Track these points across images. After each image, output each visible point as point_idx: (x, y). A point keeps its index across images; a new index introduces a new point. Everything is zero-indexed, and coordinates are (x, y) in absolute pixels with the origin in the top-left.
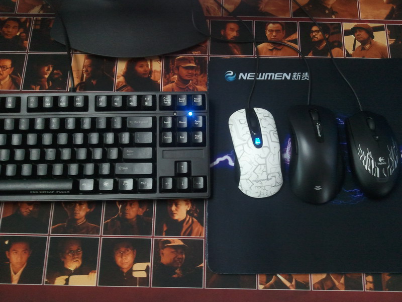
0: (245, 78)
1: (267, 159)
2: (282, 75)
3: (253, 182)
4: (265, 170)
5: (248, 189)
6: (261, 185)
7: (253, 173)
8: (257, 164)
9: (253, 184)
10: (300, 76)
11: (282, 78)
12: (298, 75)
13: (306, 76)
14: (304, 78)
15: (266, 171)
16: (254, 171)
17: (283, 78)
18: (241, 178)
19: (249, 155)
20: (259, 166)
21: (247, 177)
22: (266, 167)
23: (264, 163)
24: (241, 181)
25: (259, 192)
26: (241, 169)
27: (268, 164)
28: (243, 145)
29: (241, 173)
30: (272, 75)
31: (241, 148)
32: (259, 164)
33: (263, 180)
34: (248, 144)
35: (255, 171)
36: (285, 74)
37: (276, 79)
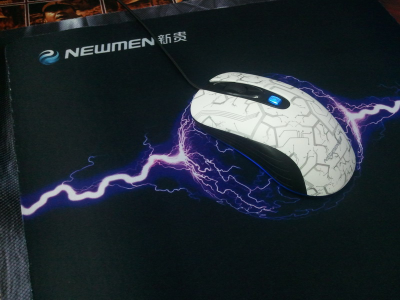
0: (76, 55)
1: (314, 111)
2: (141, 41)
3: (327, 163)
4: (326, 131)
5: (327, 181)
6: (338, 159)
7: (316, 147)
8: (311, 130)
9: (329, 166)
10: (170, 38)
11: (141, 44)
12: (167, 38)
13: (181, 36)
14: (178, 39)
15: (329, 131)
16: (316, 145)
17: (144, 45)
18: (303, 174)
19: (287, 125)
20: (315, 129)
21: (311, 162)
22: (323, 124)
23: (316, 120)
24: (306, 179)
25: (343, 173)
26: (293, 158)
27: (321, 118)
28: (261, 121)
29: (299, 166)
30: (122, 45)
31: (263, 128)
32: (313, 127)
33: (335, 149)
34: (266, 114)
35: (316, 143)
36: (145, 40)
37: (130, 47)
